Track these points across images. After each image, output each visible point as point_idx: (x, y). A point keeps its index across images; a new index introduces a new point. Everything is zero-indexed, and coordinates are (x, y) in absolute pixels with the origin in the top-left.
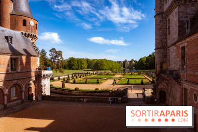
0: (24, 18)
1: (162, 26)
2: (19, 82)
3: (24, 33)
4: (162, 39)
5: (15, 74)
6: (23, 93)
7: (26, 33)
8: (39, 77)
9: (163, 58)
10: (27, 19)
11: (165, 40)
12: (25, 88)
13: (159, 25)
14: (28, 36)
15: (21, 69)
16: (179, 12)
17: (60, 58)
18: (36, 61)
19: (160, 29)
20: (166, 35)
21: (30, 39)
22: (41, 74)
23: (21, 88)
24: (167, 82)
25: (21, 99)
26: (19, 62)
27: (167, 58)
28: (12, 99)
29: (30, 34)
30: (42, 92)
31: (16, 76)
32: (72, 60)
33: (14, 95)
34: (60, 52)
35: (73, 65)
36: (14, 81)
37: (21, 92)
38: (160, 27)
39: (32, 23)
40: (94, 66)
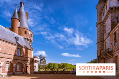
0: (25, 30)
1: (101, 30)
2: (22, 62)
3: (25, 38)
4: (101, 37)
5: (19, 57)
6: (24, 68)
7: (26, 38)
8: (32, 61)
9: (101, 47)
10: (27, 30)
11: (103, 37)
12: (25, 66)
13: (99, 29)
14: (27, 39)
15: (23, 55)
16: (111, 16)
17: (44, 60)
18: (31, 53)
19: (100, 31)
20: (103, 34)
21: (28, 41)
22: (34, 60)
23: (23, 66)
24: (104, 60)
25: (23, 71)
26: (22, 51)
27: (104, 47)
28: (18, 70)
29: (28, 39)
30: (34, 69)
31: (20, 58)
32: (50, 64)
33: (19, 69)
34: (44, 57)
35: (51, 67)
36: (19, 61)
37: (23, 68)
38: (100, 30)
39: (30, 33)
40: (62, 67)
